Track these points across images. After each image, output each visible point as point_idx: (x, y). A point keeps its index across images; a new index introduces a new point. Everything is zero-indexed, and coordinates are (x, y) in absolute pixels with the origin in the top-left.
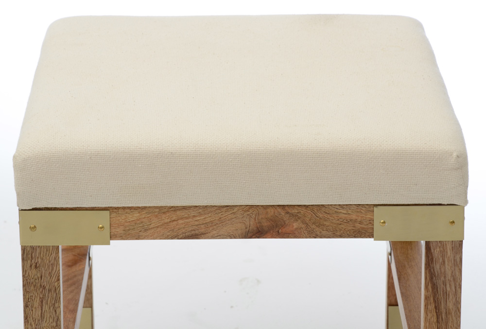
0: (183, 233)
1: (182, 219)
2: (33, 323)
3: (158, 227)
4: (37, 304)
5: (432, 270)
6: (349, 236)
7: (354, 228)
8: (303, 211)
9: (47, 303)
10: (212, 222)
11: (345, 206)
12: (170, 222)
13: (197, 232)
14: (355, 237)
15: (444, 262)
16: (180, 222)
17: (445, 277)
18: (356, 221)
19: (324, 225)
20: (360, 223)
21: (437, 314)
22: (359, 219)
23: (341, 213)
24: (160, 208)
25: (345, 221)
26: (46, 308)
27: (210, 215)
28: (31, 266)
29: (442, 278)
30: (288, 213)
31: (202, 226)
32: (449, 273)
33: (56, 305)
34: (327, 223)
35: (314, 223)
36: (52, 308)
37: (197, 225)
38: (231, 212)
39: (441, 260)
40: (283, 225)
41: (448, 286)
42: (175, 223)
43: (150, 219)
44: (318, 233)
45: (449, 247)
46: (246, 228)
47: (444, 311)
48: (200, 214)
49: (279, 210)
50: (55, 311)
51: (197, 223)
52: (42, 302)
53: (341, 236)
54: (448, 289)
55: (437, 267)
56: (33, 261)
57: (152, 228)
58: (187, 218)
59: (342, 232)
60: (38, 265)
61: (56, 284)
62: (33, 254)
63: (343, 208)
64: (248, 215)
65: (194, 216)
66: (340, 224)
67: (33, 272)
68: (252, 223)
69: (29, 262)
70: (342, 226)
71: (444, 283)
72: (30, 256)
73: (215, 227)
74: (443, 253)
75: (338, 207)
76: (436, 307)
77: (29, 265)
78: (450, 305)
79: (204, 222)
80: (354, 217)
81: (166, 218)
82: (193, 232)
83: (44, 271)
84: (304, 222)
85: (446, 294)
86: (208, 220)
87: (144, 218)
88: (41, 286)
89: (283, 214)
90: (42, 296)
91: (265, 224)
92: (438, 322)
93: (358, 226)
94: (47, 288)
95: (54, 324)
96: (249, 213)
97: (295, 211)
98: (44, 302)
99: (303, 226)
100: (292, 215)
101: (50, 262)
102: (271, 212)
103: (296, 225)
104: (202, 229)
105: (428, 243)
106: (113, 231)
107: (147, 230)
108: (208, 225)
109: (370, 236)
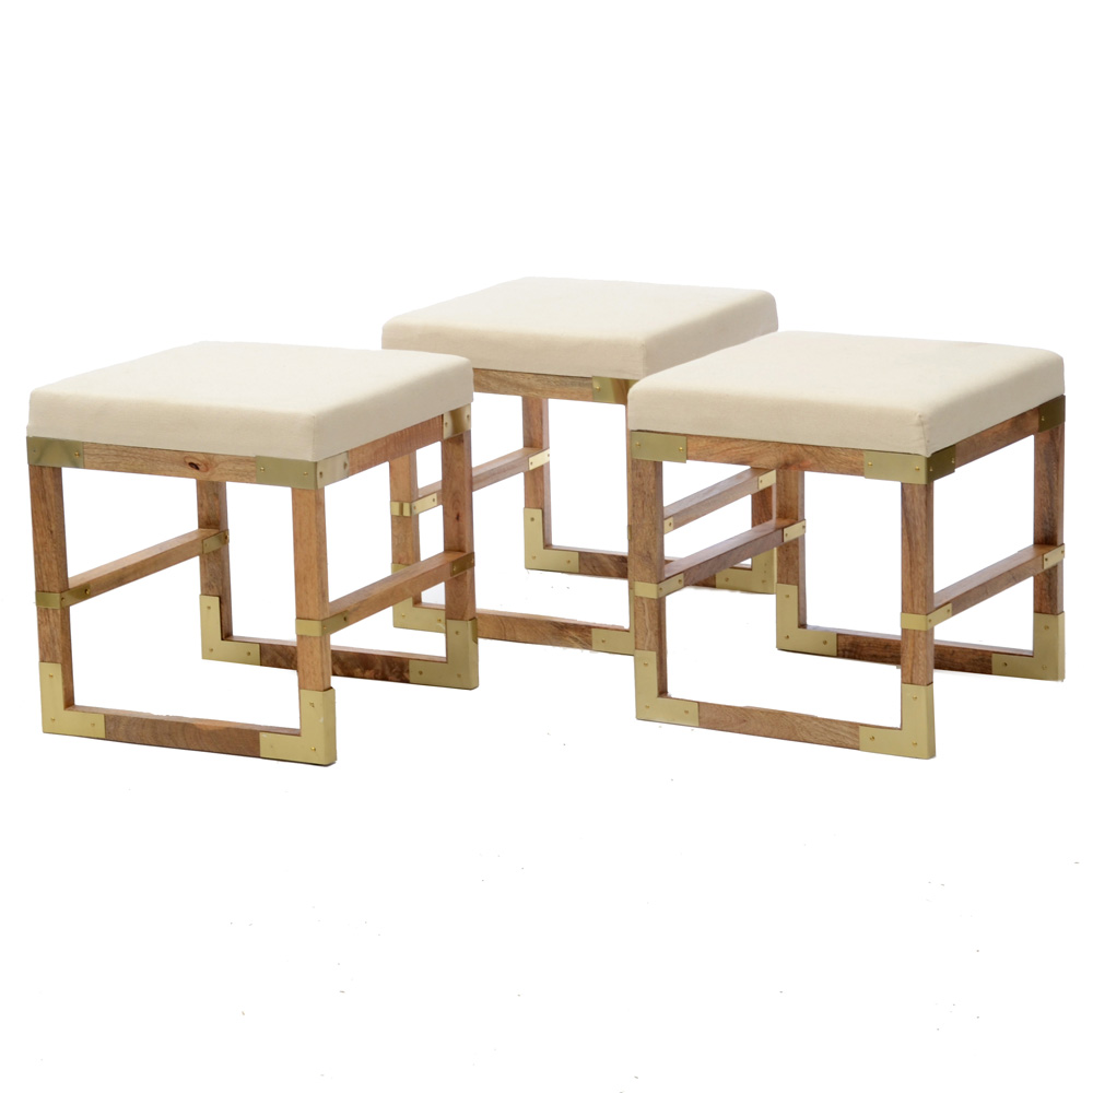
0: (735, 460)
1: (734, 448)
3: (718, 453)
4: (640, 505)
6: (847, 474)
7: (851, 468)
8: (816, 450)
10: (754, 453)
12: (726, 450)
15: (913, 501)
16: (734, 451)
17: (914, 513)
18: (852, 462)
19: (830, 463)
20: (855, 464)
21: (909, 544)
22: (854, 460)
23: (842, 454)
24: (720, 438)
25: (845, 461)
26: (646, 508)
28: (637, 475)
29: (912, 514)
30: (805, 451)
32: (917, 510)
34: (832, 462)
35: (823, 461)
38: (767, 447)
39: (911, 499)
40: (802, 461)
42: (729, 451)
43: (714, 446)
44: (827, 469)
45: (916, 489)
46: (777, 460)
47: (913, 541)
48: (747, 446)
49: (800, 448)
50: (652, 512)
51: (744, 453)
52: (643, 504)
53: (842, 473)
54: (916, 523)
55: (909, 504)
56: (638, 471)
57: (714, 454)
58: (737, 448)
59: (842, 470)
60: (641, 475)
62: (638, 466)
63: (843, 450)
65: (742, 447)
67: (638, 479)
68: (781, 456)
70: (842, 465)
71: (914, 519)
73: (756, 457)
74: (913, 492)
75: (839, 449)
78: (918, 537)
79: (749, 453)
80: (850, 458)
81: (724, 447)
83: (644, 480)
84: (816, 459)
85: (915, 526)
87: (709, 445)
88: (643, 491)
89: (802, 451)
90: (643, 499)
91: (791, 458)
92: (910, 549)
93: (854, 466)
94: (647, 493)
95: (651, 522)
97: (810, 449)
99: (816, 462)
100: (809, 453)
102: (794, 448)
103: (811, 461)
104: (748, 458)
105: (902, 484)
106: (689, 453)
107: (711, 455)
108: (752, 455)
109: (862, 474)
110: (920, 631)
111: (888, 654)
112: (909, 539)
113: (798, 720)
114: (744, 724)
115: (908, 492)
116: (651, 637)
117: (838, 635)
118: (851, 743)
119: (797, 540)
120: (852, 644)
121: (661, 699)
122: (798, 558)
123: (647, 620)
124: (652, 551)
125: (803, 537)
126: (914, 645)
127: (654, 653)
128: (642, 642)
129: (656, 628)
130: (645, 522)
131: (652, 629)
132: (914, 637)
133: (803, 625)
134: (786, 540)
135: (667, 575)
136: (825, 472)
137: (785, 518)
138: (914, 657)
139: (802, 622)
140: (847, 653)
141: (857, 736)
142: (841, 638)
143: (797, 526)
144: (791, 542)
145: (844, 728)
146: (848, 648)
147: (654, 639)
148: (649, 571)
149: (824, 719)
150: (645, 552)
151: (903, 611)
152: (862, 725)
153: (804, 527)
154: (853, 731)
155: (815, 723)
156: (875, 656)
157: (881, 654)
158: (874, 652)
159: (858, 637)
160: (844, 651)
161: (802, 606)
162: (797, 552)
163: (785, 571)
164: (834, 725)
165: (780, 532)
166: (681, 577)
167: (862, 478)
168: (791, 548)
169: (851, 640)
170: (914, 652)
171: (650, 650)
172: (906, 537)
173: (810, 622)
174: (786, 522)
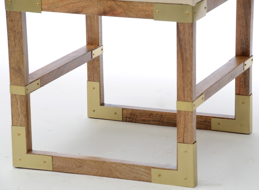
0: (72, 11)
1: (72, 3)
2: (11, 48)
3: (61, 7)
4: (13, 39)
5: (179, 37)
6: (143, 18)
7: (145, 14)
8: (123, 4)
9: (17, 39)
10: (84, 6)
11: (141, 3)
12: (67, 4)
13: (78, 11)
14: (146, 18)
15: (184, 33)
16: (71, 5)
17: (185, 41)
18: (146, 10)
19: (132, 11)
20: (148, 11)
21: (182, 60)
22: (147, 9)
23: (139, 6)
25: (141, 10)
26: (16, 41)
27: (83, 3)
28: (10, 20)
29: (184, 42)
30: (116, 4)
31: (81, 8)
32: (187, 39)
33: (21, 40)
34: (133, 11)
35: (128, 10)
36: (19, 42)
37: (78, 7)
38: (92, 2)
39: (183, 33)
40: (115, 11)
41: (186, 45)
42: (68, 5)
43: (58, 2)
44: (130, 15)
45: (186, 26)
46: (99, 10)
47: (185, 58)
48: (79, 2)
50: (20, 43)
51: (78, 6)
52: (15, 38)
53: (140, 18)
54: (187, 47)
55: (181, 36)
56: (10, 18)
57: (59, 7)
58: (74, 3)
59: (140, 15)
60: (12, 20)
61: (20, 30)
62: (11, 15)
63: (140, 3)
64: (100, 4)
65: (77, 3)
66: (139, 12)
67: (11, 23)
68: (101, 8)
69: (9, 18)
70: (140, 13)
71: (185, 44)
72: (9, 15)
73: (86, 9)
74: (184, 28)
75: (138, 3)
76: (181, 56)
77: (9, 20)
78: (188, 55)
79: (81, 6)
80: (145, 8)
81: (65, 3)
82: (77, 11)
83: (15, 23)
85: (186, 49)
86: (83, 5)
87: (56, 1)
88: (14, 30)
89: (115, 5)
90: (14, 35)
91: (107, 9)
92: (182, 63)
93: (147, 13)
94: (17, 31)
95: (20, 49)
96: (100, 3)
98: (16, 38)
99: (123, 11)
100: (118, 5)
101: (17, 19)
103: (120, 10)
104: (80, 10)
105: (177, 24)
106: (43, 7)
107: (57, 8)
108: (83, 7)
109: (152, 18)
110: (189, 112)
111: (151, 119)
112: (182, 56)
113: (114, 165)
114: (80, 168)
115: (181, 28)
116: (22, 118)
117: (123, 109)
118: (146, 178)
119: (99, 57)
120: (131, 114)
121: (29, 155)
122: (99, 67)
123: (19, 108)
124: (21, 67)
125: (102, 55)
126: (185, 120)
127: (24, 128)
128: (16, 121)
129: (25, 113)
130: (16, 49)
131: (22, 114)
132: (185, 115)
133: (102, 104)
134: (94, 57)
135: (31, 81)
136: (129, 17)
137: (92, 45)
138: (185, 127)
139: (102, 103)
140: (128, 119)
141: (150, 174)
142: (125, 111)
143: (99, 49)
144: (95, 58)
145: (142, 170)
146: (128, 116)
147: (24, 119)
148: (20, 79)
149: (129, 165)
150: (17, 68)
151: (178, 100)
152: (153, 168)
153: (102, 49)
154: (147, 171)
155: (124, 167)
156: (144, 120)
157: (147, 119)
158: (143, 118)
159: (134, 110)
160: (126, 118)
161: (101, 94)
162: (99, 64)
163: (92, 74)
164: (136, 168)
165: (90, 52)
166: (38, 81)
167: (153, 20)
168: (95, 61)
169: (130, 112)
170: (185, 124)
171: (22, 126)
172: (180, 56)
173: (105, 102)
174: (92, 47)
